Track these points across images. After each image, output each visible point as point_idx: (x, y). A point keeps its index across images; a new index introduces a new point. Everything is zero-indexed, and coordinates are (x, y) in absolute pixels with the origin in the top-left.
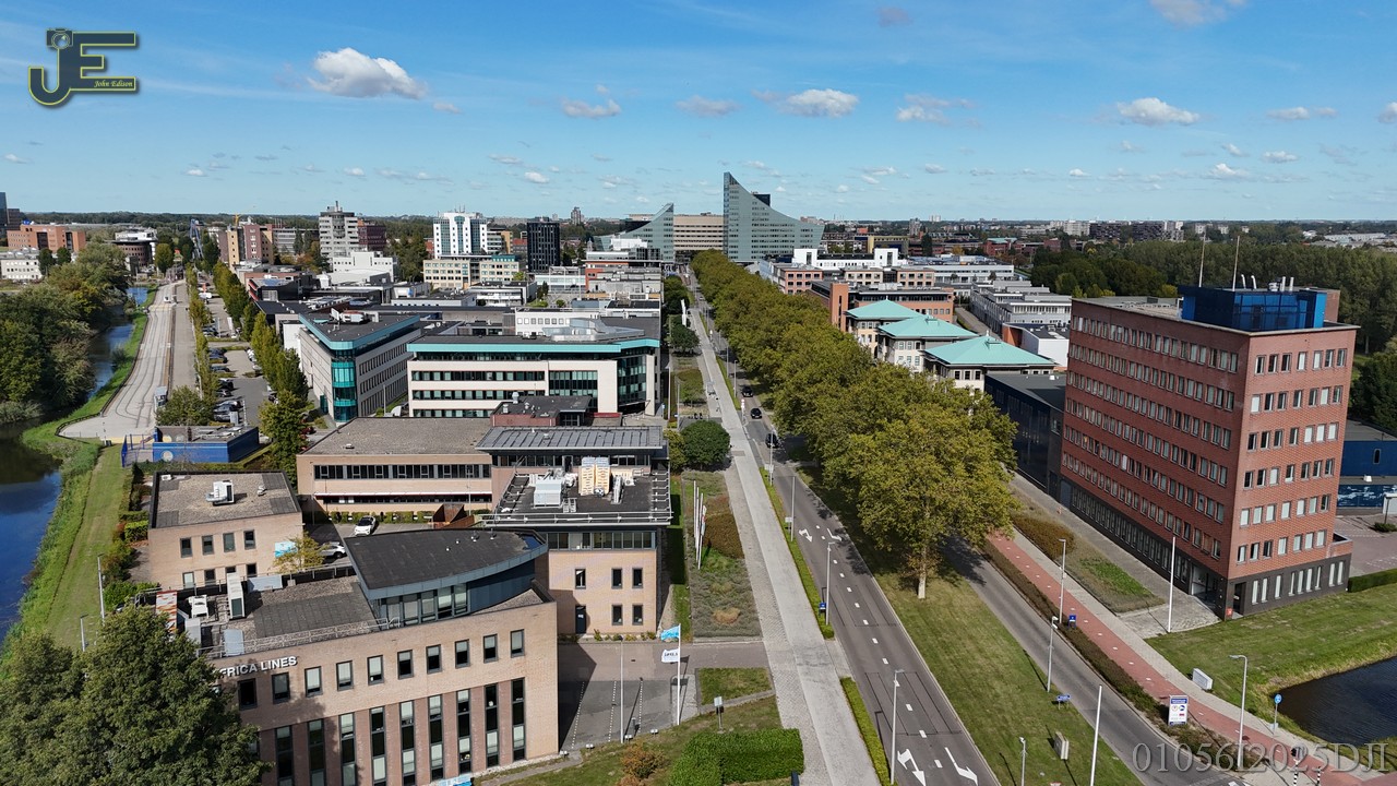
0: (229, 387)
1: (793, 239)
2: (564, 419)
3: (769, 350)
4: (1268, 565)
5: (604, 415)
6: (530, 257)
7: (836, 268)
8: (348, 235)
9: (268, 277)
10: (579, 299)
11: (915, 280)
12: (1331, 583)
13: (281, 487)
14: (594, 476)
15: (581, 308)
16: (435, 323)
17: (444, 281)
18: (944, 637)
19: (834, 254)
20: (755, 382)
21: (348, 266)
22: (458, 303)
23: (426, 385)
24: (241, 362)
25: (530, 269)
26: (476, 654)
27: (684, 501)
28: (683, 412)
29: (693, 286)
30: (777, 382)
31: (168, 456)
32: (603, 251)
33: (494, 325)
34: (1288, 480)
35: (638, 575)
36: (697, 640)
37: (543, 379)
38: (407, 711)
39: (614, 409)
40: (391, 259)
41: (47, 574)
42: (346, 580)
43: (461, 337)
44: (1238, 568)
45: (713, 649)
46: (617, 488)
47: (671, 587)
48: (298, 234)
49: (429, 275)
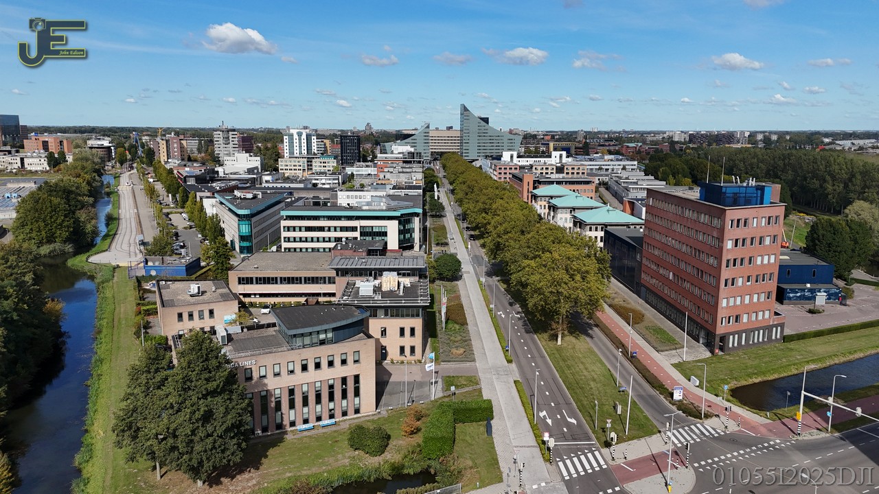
0: (177, 235)
1: (502, 145)
2: (370, 253)
3: (484, 215)
4: (738, 327)
5: (392, 251)
6: (342, 156)
7: (528, 164)
8: (231, 143)
9: (187, 169)
10: (375, 184)
11: (575, 171)
12: (774, 337)
13: (223, 288)
14: (390, 281)
15: (376, 189)
16: (291, 198)
17: (291, 171)
18: (569, 363)
19: (528, 154)
20: (477, 233)
21: (233, 162)
22: (302, 186)
23: (291, 234)
24: (180, 220)
25: (342, 164)
26: (337, 362)
27: (436, 297)
28: (436, 250)
29: (441, 174)
30: (488, 233)
31: (153, 273)
32: (386, 153)
33: (325, 199)
34: (748, 283)
35: (413, 330)
36: (443, 363)
37: (356, 231)
38: (305, 388)
39: (396, 247)
40: (259, 158)
41: (104, 331)
42: (272, 329)
43: (305, 207)
44: (721, 329)
45: (450, 368)
46: (402, 287)
47: (429, 339)
48: (200, 143)
49: (282, 168)
